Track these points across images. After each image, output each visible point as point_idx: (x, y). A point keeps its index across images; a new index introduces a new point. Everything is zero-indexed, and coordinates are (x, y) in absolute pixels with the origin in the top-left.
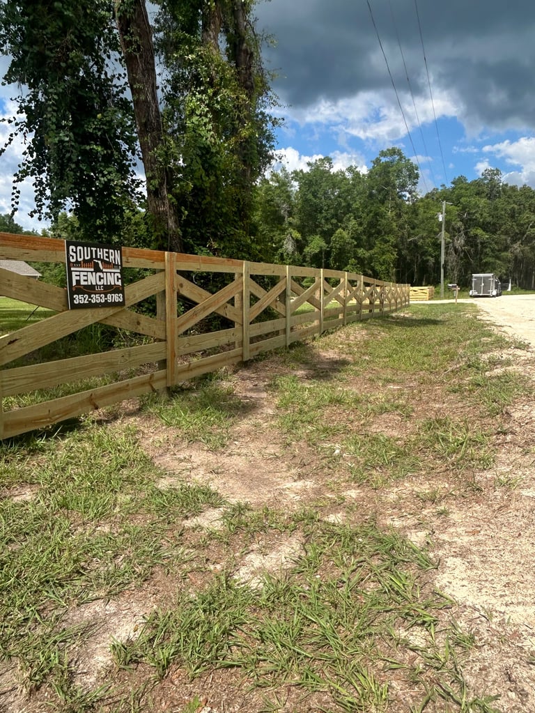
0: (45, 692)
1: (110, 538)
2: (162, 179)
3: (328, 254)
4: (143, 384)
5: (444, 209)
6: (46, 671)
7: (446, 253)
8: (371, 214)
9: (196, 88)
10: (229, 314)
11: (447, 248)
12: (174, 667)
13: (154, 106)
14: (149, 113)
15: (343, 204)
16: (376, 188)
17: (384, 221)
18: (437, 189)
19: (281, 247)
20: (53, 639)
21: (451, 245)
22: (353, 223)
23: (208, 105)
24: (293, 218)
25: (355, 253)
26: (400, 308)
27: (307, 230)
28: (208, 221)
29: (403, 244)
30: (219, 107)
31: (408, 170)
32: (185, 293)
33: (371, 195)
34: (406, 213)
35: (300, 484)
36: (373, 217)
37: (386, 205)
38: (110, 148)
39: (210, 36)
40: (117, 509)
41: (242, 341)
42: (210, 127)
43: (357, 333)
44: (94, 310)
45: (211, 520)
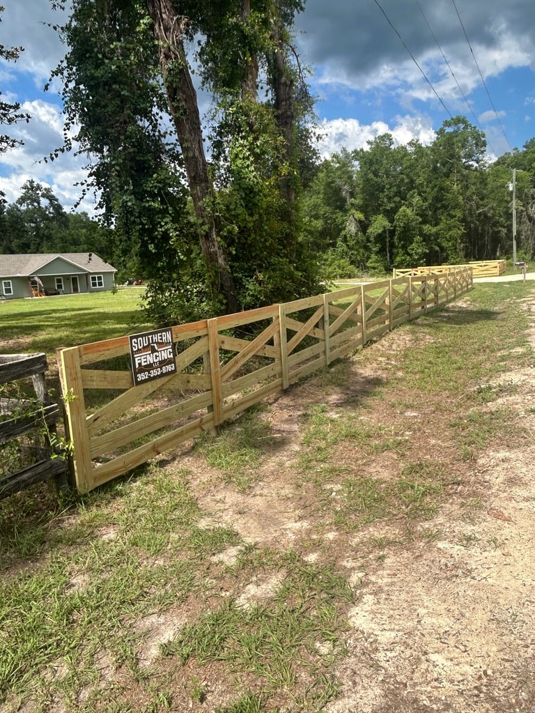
0: (124, 669)
1: (162, 570)
2: (212, 223)
3: (392, 233)
4: (195, 428)
5: (514, 178)
6: (124, 658)
7: (519, 223)
8: (436, 189)
9: (238, 134)
10: (269, 352)
11: (519, 217)
12: (191, 659)
13: (201, 160)
14: (197, 168)
15: (406, 181)
16: (440, 161)
17: (449, 196)
18: (510, 153)
19: (344, 229)
20: (128, 638)
21: (525, 213)
22: (416, 199)
23: (249, 150)
24: (355, 198)
25: (421, 230)
26: (460, 295)
27: (370, 209)
28: (254, 254)
29: (472, 216)
30: (258, 151)
31: (474, 138)
32: (226, 347)
33: (435, 169)
34: (474, 184)
35: (298, 525)
36: (438, 192)
37: (451, 179)
38: (166, 204)
39: (248, 85)
40: (170, 546)
41: (282, 372)
42: (252, 168)
43: (401, 339)
44: (153, 382)
45: (229, 557)
